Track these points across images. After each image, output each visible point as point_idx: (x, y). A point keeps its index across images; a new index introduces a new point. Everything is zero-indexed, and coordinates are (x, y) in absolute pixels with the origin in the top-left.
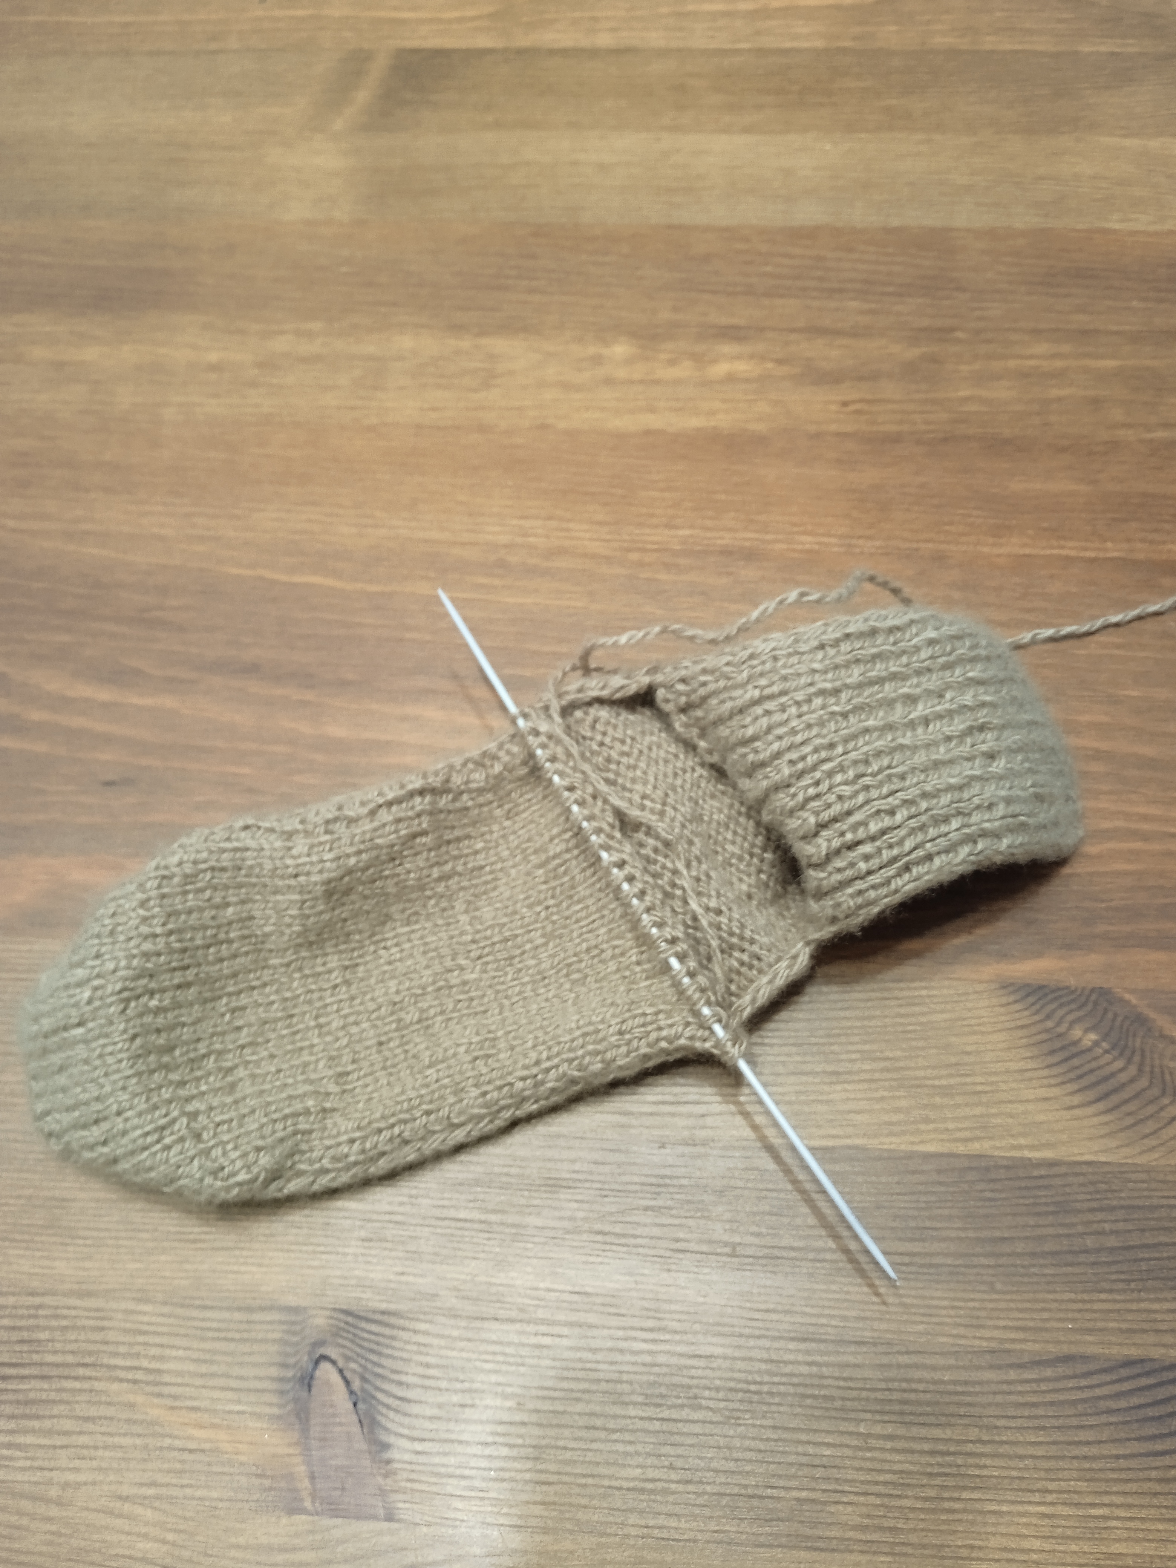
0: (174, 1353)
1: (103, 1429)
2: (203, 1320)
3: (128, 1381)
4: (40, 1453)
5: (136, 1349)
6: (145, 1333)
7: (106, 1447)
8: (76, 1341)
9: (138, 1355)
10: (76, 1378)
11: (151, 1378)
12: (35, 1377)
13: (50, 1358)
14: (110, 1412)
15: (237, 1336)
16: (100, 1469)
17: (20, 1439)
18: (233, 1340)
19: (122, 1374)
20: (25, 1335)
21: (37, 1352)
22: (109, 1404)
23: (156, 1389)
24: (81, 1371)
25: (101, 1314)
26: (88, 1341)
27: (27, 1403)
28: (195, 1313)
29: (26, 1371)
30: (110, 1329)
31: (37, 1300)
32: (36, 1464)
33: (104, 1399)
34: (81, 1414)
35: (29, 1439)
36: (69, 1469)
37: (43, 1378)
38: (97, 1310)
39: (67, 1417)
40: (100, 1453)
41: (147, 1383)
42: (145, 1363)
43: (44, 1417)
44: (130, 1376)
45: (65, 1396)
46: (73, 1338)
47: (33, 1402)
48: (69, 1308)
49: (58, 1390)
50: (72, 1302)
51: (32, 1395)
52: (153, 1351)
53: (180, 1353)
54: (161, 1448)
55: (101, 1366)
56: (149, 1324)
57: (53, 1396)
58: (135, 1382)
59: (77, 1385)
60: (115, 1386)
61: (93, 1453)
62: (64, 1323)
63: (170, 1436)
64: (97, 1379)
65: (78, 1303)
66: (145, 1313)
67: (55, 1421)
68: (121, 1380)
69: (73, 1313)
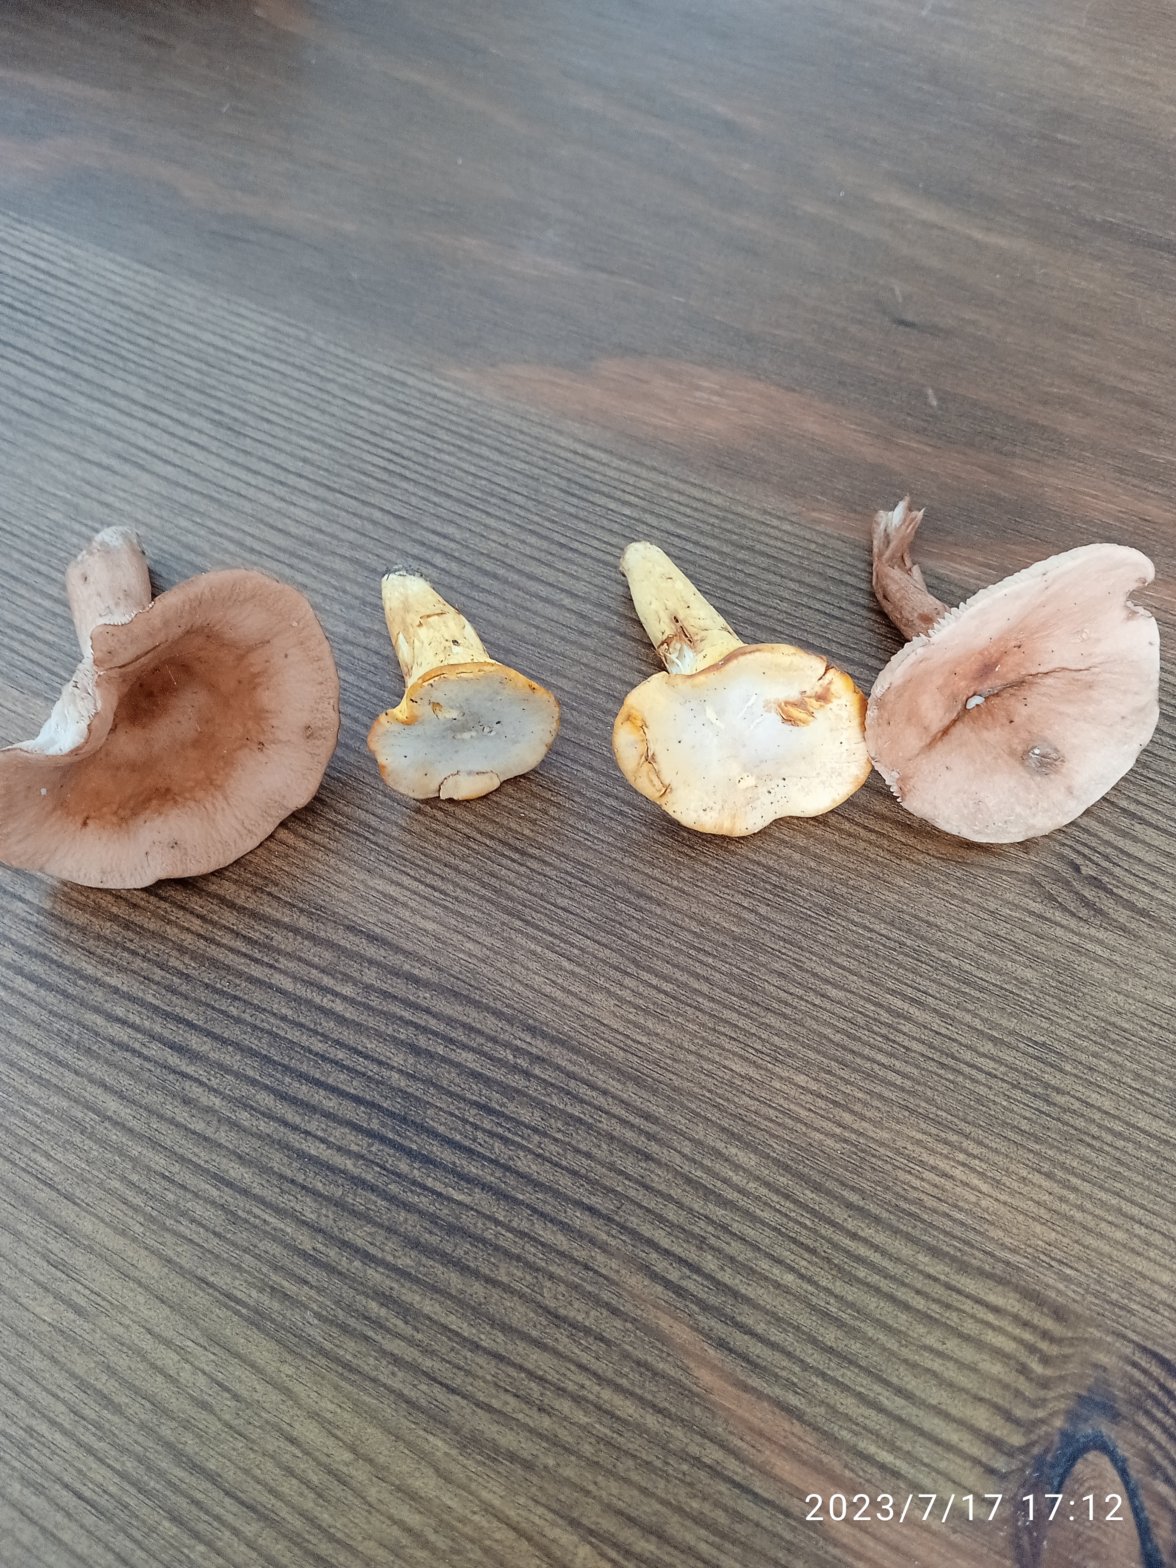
0: (776, 1272)
1: (585, 1358)
2: (854, 1236)
3: (668, 1284)
4: (442, 1345)
5: (700, 1228)
6: (726, 1203)
7: (577, 1400)
8: (588, 1155)
9: (702, 1243)
10: (566, 1228)
11: (714, 1300)
12: (486, 1187)
13: (525, 1164)
14: (612, 1328)
15: (919, 1303)
16: (554, 1441)
17: (412, 1296)
18: (906, 1307)
19: (661, 1265)
20: (496, 1099)
21: (505, 1141)
22: (615, 1312)
23: (721, 1329)
24: (579, 1219)
25: (653, 1128)
26: (612, 1167)
27: (452, 1230)
28: (840, 1214)
29: (473, 1169)
30: (659, 1163)
31: (540, 1046)
32: (427, 1363)
33: (605, 1296)
34: (551, 1304)
35: (429, 1306)
36: (488, 1408)
37: (502, 1196)
38: (648, 1117)
39: (522, 1296)
40: (565, 1406)
41: (705, 1307)
42: (710, 1263)
43: (476, 1274)
44: (674, 1275)
45: (531, 1252)
46: (582, 1147)
47: (465, 1233)
48: (593, 1087)
49: (522, 1234)
50: (601, 1078)
51: (467, 1219)
52: (734, 1248)
53: (789, 1279)
54: (697, 1462)
55: (623, 1228)
56: (742, 1191)
57: (507, 1240)
58: (679, 1291)
59: (561, 1241)
60: (635, 1281)
61: (549, 1398)
62: (576, 1111)
63: (723, 1445)
64: (604, 1248)
65: (614, 1086)
66: (737, 1167)
67: (496, 1293)
68: (655, 1277)
69: (601, 1101)
